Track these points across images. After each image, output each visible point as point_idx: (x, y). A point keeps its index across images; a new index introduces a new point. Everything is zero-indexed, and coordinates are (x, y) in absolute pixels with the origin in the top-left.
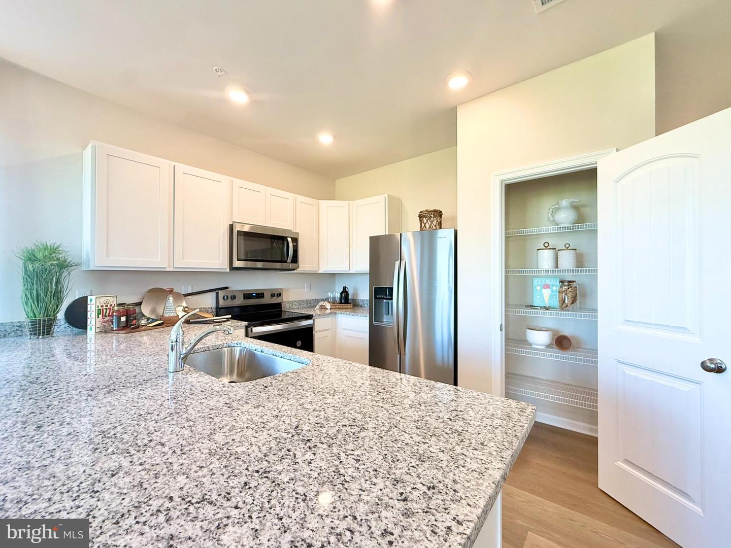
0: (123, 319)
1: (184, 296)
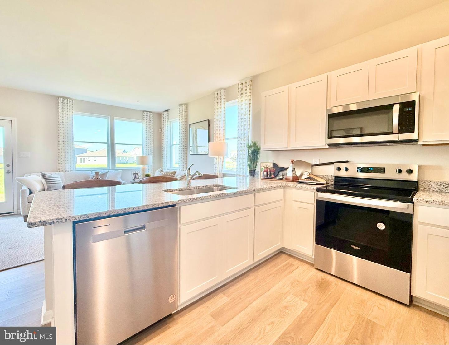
0: (265, 173)
1: (313, 166)
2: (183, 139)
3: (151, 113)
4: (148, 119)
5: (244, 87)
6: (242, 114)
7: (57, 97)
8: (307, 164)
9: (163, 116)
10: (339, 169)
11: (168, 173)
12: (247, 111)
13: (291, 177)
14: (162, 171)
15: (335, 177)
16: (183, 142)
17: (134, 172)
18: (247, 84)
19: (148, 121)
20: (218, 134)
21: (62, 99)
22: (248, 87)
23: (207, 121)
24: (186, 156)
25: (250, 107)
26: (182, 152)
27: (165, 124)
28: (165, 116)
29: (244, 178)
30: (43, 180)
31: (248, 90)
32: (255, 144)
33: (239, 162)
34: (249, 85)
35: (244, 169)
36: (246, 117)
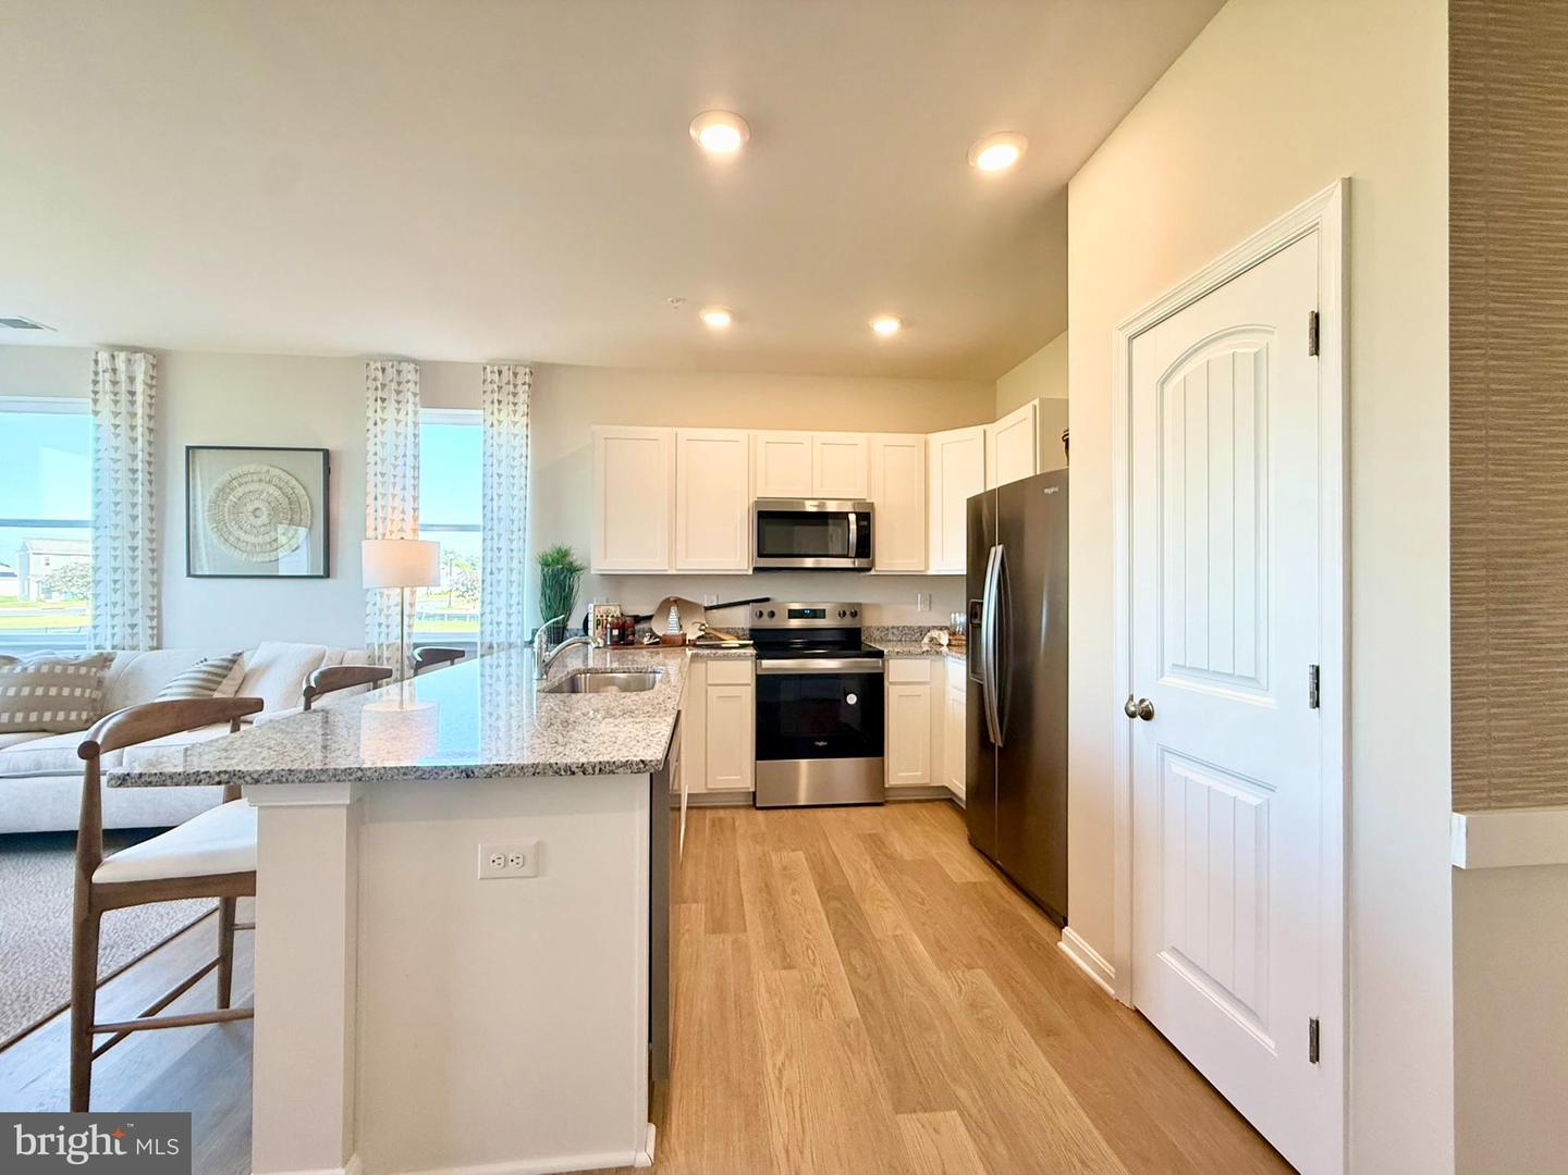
0: (616, 632)
1: (707, 608)
5: (508, 383)
8: (694, 607)
10: (759, 615)
12: (520, 456)
15: (752, 630)
18: (519, 380)
22: (523, 390)
23: (319, 453)
24: (156, 584)
25: (527, 444)
26: (124, 563)
31: (523, 397)
32: (562, 555)
33: (491, 603)
34: (524, 384)
35: (510, 625)
36: (515, 473)
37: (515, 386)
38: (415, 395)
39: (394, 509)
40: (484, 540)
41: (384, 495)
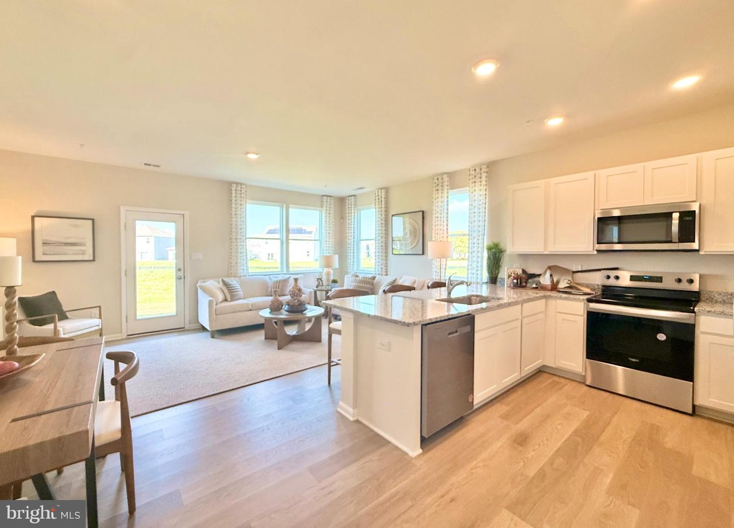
0: (515, 281)
1: (574, 272)
2: (382, 234)
3: (332, 198)
4: (328, 206)
5: (478, 173)
6: (475, 207)
7: (230, 184)
8: (565, 271)
9: (347, 201)
10: (608, 277)
11: (366, 278)
12: (483, 203)
13: (548, 285)
14: (358, 276)
15: (603, 286)
16: (382, 237)
17: (318, 277)
18: (482, 171)
19: (328, 209)
20: (439, 230)
21: (235, 185)
22: (484, 175)
23: (421, 213)
24: (386, 257)
25: (486, 198)
26: (380, 250)
27: (351, 213)
28: (351, 202)
29: (479, 286)
30: (224, 288)
31: (484, 178)
32: (496, 246)
33: (471, 265)
34: (484, 172)
35: (477, 275)
36: (480, 211)
37: (481, 174)
38: (447, 186)
39: (440, 229)
40: (469, 240)
41: (438, 225)
